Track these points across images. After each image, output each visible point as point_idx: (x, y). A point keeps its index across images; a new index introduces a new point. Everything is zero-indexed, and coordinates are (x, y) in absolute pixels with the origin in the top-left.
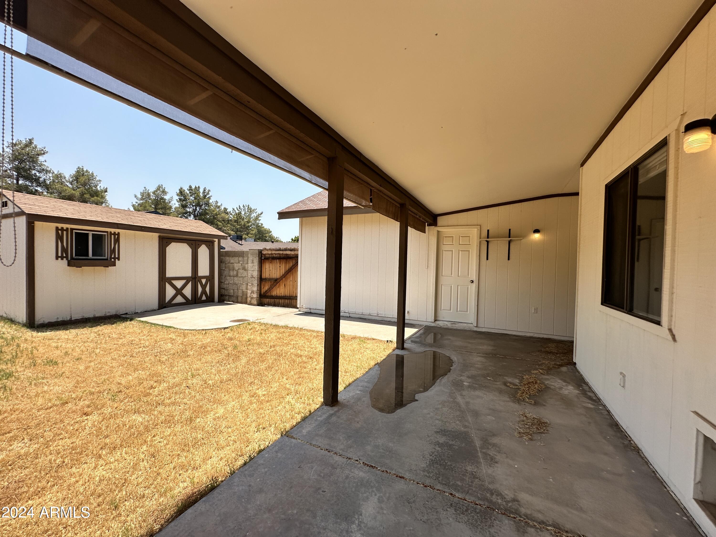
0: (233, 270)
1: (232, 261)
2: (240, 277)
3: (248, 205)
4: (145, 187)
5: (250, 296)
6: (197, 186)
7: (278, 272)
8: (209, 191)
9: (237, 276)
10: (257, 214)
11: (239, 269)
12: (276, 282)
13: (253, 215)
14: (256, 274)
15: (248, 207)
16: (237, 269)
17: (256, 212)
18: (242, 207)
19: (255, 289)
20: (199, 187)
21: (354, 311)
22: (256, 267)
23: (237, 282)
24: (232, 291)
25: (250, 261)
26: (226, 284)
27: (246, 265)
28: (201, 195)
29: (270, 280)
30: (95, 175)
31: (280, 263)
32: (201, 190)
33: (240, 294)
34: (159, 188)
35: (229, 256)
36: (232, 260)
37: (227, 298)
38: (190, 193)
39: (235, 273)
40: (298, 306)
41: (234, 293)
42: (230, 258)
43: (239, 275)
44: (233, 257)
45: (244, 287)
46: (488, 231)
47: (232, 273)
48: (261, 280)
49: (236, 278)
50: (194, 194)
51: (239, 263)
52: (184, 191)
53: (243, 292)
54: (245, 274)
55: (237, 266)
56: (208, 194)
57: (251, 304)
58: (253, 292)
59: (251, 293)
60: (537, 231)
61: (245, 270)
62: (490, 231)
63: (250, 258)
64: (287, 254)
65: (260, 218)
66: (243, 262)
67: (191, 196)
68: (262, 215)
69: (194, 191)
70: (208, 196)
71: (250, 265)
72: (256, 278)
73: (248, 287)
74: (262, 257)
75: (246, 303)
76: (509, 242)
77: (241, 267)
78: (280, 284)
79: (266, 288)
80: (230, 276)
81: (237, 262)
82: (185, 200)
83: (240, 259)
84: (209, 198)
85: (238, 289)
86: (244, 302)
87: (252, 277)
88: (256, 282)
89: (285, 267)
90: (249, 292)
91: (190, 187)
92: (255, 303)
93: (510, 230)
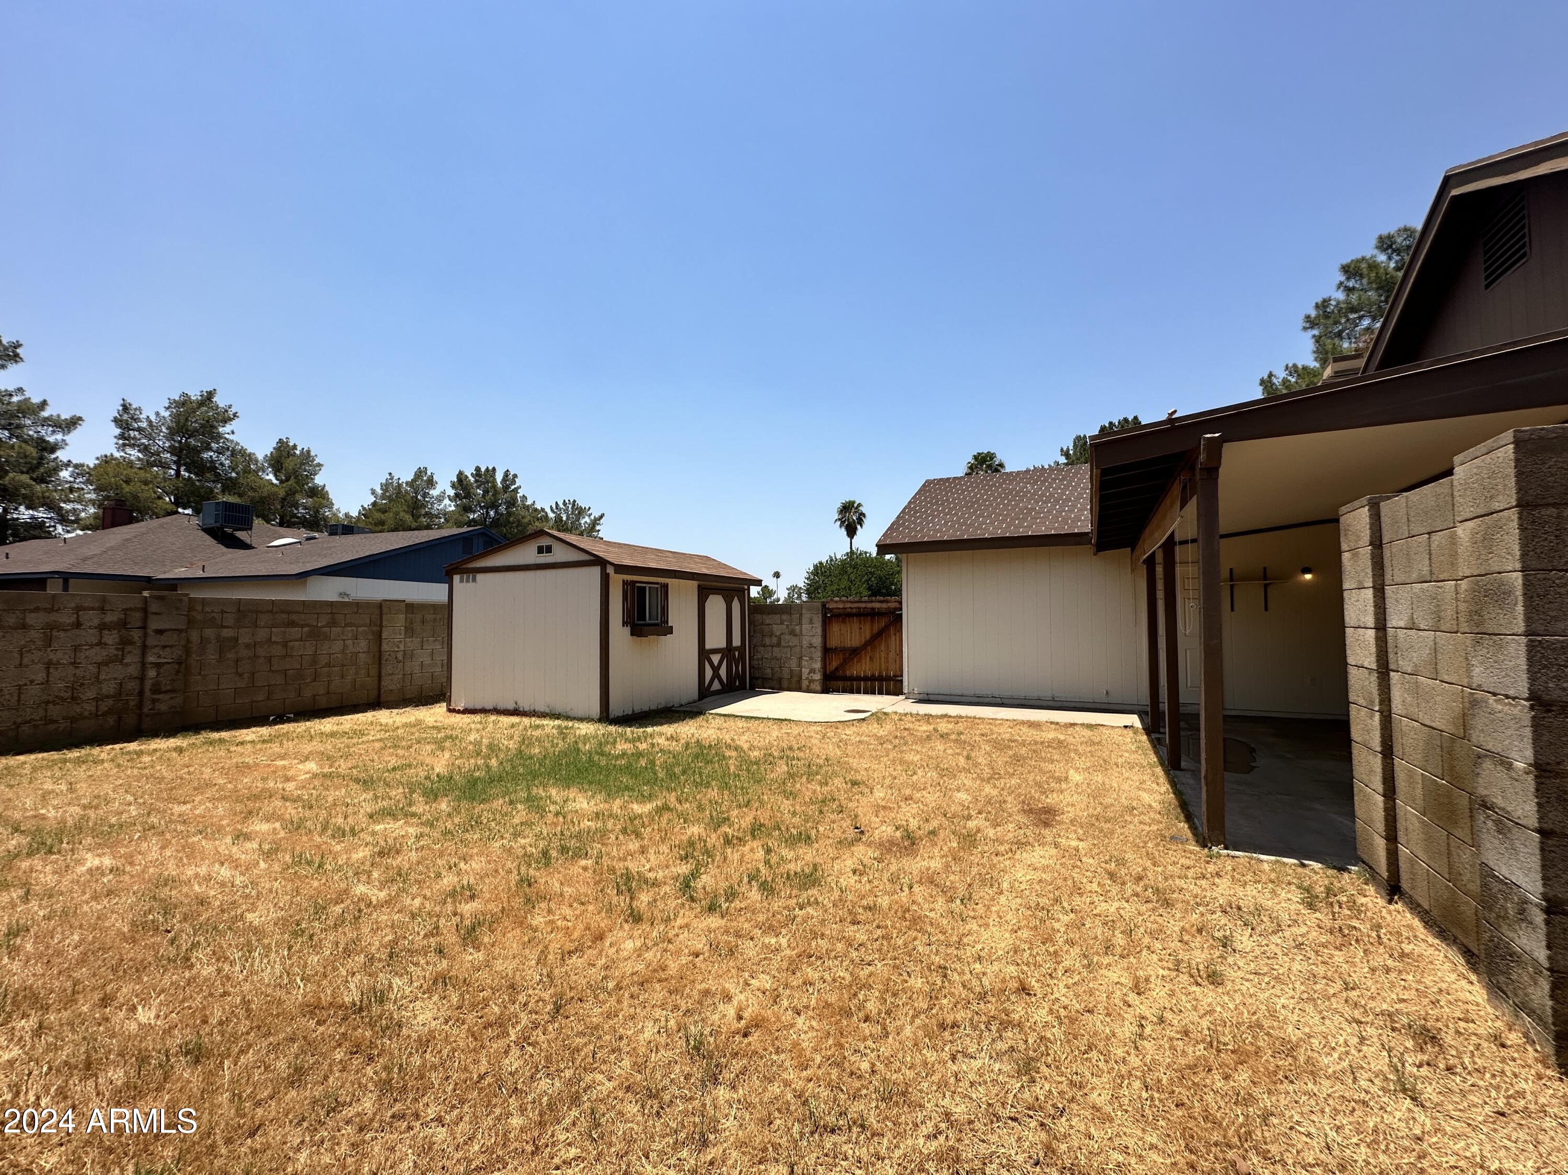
0: (771, 636)
1: (767, 621)
2: (784, 647)
3: (574, 501)
4: (390, 474)
5: (807, 678)
6: (490, 468)
7: (857, 637)
8: (515, 476)
9: (779, 645)
10: (592, 517)
11: (782, 634)
12: (855, 653)
13: (582, 521)
14: (818, 641)
15: (574, 505)
16: (778, 633)
17: (590, 515)
18: (561, 506)
19: (818, 665)
20: (494, 469)
21: (1010, 694)
22: (819, 631)
23: (779, 656)
24: (769, 671)
25: (805, 620)
26: (758, 660)
27: (798, 628)
28: (500, 485)
29: (843, 650)
30: (312, 454)
31: (860, 623)
32: (499, 477)
33: (786, 674)
34: (420, 473)
35: (762, 613)
36: (768, 619)
37: (760, 682)
38: (476, 481)
39: (775, 640)
40: (905, 691)
41: (773, 674)
42: (764, 617)
43: (783, 644)
44: (769, 614)
45: (793, 664)
46: (1231, 570)
47: (767, 641)
48: (827, 651)
49: (776, 650)
50: (484, 483)
51: (782, 623)
52: (467, 477)
53: (791, 671)
54: (794, 641)
55: (777, 630)
56: (514, 482)
57: (808, 691)
58: (812, 671)
59: (810, 672)
60: (1306, 570)
61: (795, 635)
62: (1234, 572)
63: (806, 616)
64: (873, 609)
65: (598, 528)
66: (791, 621)
67: (478, 487)
68: (602, 521)
69: (485, 477)
70: (513, 487)
71: (806, 627)
72: (819, 649)
73: (804, 663)
74: (826, 613)
75: (799, 689)
76: (1266, 586)
77: (786, 631)
78: (860, 658)
79: (835, 664)
80: (764, 646)
81: (779, 622)
82: (468, 495)
83: (785, 617)
84: (516, 490)
85: (780, 667)
86: (797, 687)
87: (811, 646)
88: (818, 655)
89: (872, 630)
90: (805, 671)
91: (478, 469)
92: (819, 688)
93: (1265, 568)
